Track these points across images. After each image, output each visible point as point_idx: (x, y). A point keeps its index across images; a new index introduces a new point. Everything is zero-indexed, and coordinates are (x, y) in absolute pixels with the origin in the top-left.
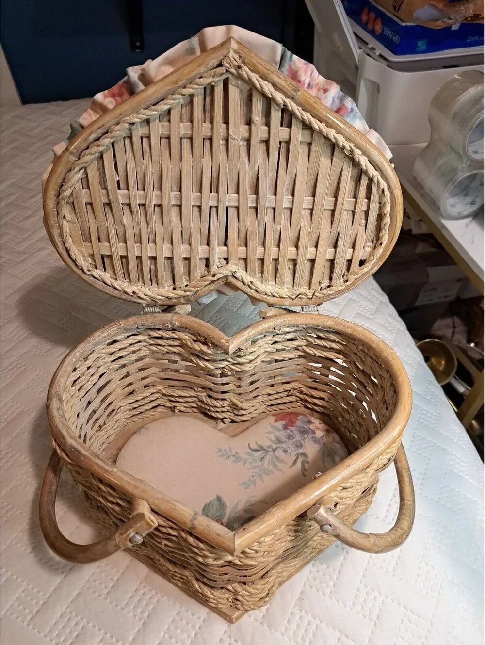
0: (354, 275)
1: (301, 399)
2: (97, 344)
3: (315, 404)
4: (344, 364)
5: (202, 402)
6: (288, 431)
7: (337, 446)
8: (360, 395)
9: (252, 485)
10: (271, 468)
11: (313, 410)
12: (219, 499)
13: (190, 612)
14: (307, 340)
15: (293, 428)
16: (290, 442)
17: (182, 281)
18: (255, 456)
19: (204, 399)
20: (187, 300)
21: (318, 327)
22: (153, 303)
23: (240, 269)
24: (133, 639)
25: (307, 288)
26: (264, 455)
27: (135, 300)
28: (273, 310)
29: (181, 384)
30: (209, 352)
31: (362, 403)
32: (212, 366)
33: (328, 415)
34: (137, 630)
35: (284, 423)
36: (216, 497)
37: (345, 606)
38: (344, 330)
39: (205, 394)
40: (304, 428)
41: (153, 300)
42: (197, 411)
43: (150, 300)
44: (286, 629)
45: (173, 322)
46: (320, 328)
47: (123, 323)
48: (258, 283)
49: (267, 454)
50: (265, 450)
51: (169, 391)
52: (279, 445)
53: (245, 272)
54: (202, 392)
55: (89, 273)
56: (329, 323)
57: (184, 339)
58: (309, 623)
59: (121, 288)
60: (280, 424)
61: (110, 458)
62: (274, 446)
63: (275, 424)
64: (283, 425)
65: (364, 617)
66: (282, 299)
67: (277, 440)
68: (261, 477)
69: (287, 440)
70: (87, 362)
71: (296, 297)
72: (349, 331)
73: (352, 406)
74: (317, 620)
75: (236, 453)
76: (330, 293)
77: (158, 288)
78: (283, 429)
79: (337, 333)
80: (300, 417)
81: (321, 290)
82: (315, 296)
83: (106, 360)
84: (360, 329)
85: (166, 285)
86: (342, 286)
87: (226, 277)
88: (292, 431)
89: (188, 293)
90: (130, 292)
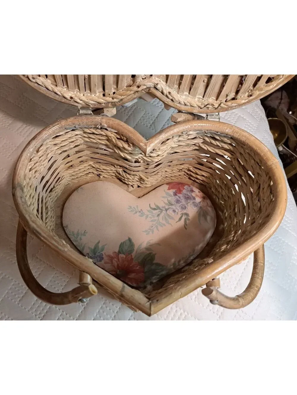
0: (259, 91)
1: (187, 174)
2: (45, 140)
3: (197, 178)
4: (229, 159)
5: (119, 174)
6: (177, 197)
7: (210, 209)
8: (234, 180)
9: (151, 232)
10: (164, 222)
11: (194, 181)
12: (130, 240)
13: (111, 304)
14: (204, 139)
15: (180, 195)
16: (178, 205)
17: (111, 89)
18: (154, 213)
19: (121, 173)
20: (114, 105)
21: (217, 132)
22: (87, 106)
23: (161, 80)
24: (79, 316)
25: (215, 98)
26: (159, 213)
27: (72, 104)
28: (183, 116)
29: (105, 162)
30: (130, 149)
31: (234, 185)
32: (130, 157)
33: (205, 186)
34: (81, 311)
35: (174, 190)
36: (127, 238)
37: (203, 306)
38: (239, 137)
39: (122, 170)
40: (188, 195)
41: (86, 104)
42: (115, 178)
43: (84, 104)
44: (167, 316)
45: (103, 124)
46: (219, 133)
47: (63, 123)
48: (174, 93)
49: (161, 212)
50: (161, 209)
51: (97, 166)
52: (170, 207)
53: (164, 83)
54: (120, 169)
55: (34, 81)
56: (227, 131)
57: (110, 137)
58: (181, 314)
59: (61, 94)
60: (171, 192)
61: (59, 207)
62: (167, 207)
63: (169, 191)
64: (174, 192)
65: (214, 312)
66: (192, 107)
67: (169, 203)
68: (157, 227)
69: (176, 203)
70: (39, 154)
71: (205, 106)
72: (243, 139)
73: (226, 184)
74: (186, 313)
75: (141, 210)
76: (233, 105)
77: (91, 94)
78: (174, 195)
79: (232, 138)
80: (186, 187)
81: (226, 101)
82: (220, 106)
83: (52, 149)
84: (253, 138)
85: (97, 91)
86: (245, 100)
87: (149, 88)
88: (180, 197)
89: (115, 100)
90: (68, 97)
